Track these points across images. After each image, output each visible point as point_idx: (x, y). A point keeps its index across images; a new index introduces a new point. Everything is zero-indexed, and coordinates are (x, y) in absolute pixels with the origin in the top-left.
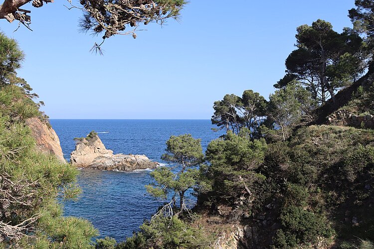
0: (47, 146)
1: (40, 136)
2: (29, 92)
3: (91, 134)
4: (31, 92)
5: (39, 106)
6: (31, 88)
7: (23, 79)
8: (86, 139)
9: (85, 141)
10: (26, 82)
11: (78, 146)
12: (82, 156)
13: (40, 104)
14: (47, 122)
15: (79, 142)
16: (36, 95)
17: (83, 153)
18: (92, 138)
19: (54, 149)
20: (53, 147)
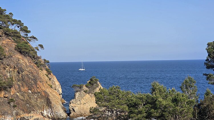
0: (43, 95)
1: (36, 83)
2: (27, 35)
3: (91, 80)
4: (29, 35)
5: (38, 50)
6: (29, 30)
7: (20, 21)
8: (86, 86)
9: (85, 88)
10: (23, 24)
11: (77, 94)
12: (82, 106)
13: (39, 48)
14: (47, 67)
15: (78, 89)
16: (35, 38)
17: (83, 101)
18: (93, 84)
19: (51, 97)
20: (50, 94)
